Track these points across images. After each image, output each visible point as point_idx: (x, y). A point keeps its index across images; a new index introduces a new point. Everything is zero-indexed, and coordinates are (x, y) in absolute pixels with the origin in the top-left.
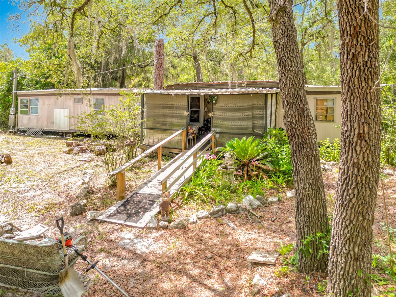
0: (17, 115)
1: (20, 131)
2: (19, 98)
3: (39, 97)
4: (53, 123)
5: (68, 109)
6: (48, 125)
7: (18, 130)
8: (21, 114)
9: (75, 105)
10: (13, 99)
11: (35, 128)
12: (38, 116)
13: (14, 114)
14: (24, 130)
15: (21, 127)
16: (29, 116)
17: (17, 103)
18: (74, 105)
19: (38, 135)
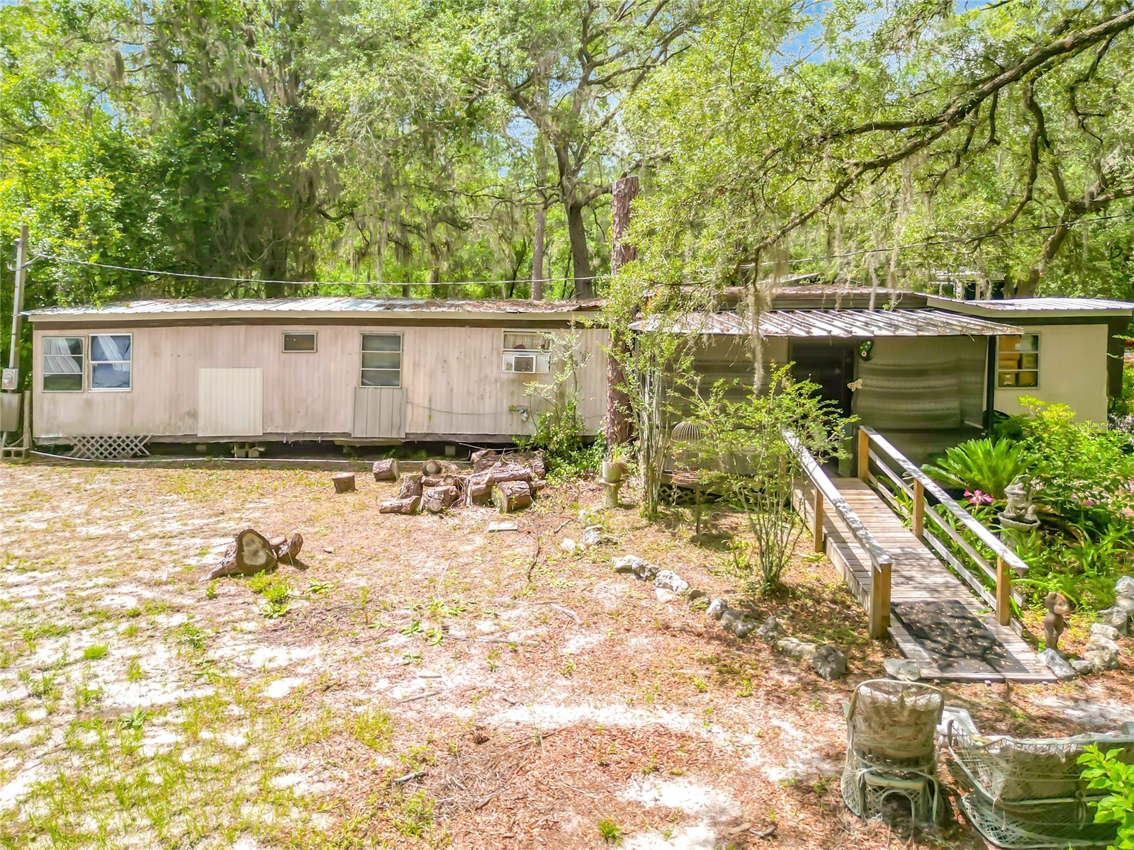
0: (27, 393)
1: (45, 449)
2: (38, 335)
3: (135, 330)
4: (193, 415)
5: (258, 371)
6: (173, 421)
7: (34, 445)
8: (46, 387)
9: (287, 355)
10: (13, 338)
11: (115, 435)
12: (129, 396)
13: (13, 392)
14: (59, 443)
15: (48, 432)
16: (85, 396)
17: (30, 351)
18: (283, 356)
19: (124, 457)
